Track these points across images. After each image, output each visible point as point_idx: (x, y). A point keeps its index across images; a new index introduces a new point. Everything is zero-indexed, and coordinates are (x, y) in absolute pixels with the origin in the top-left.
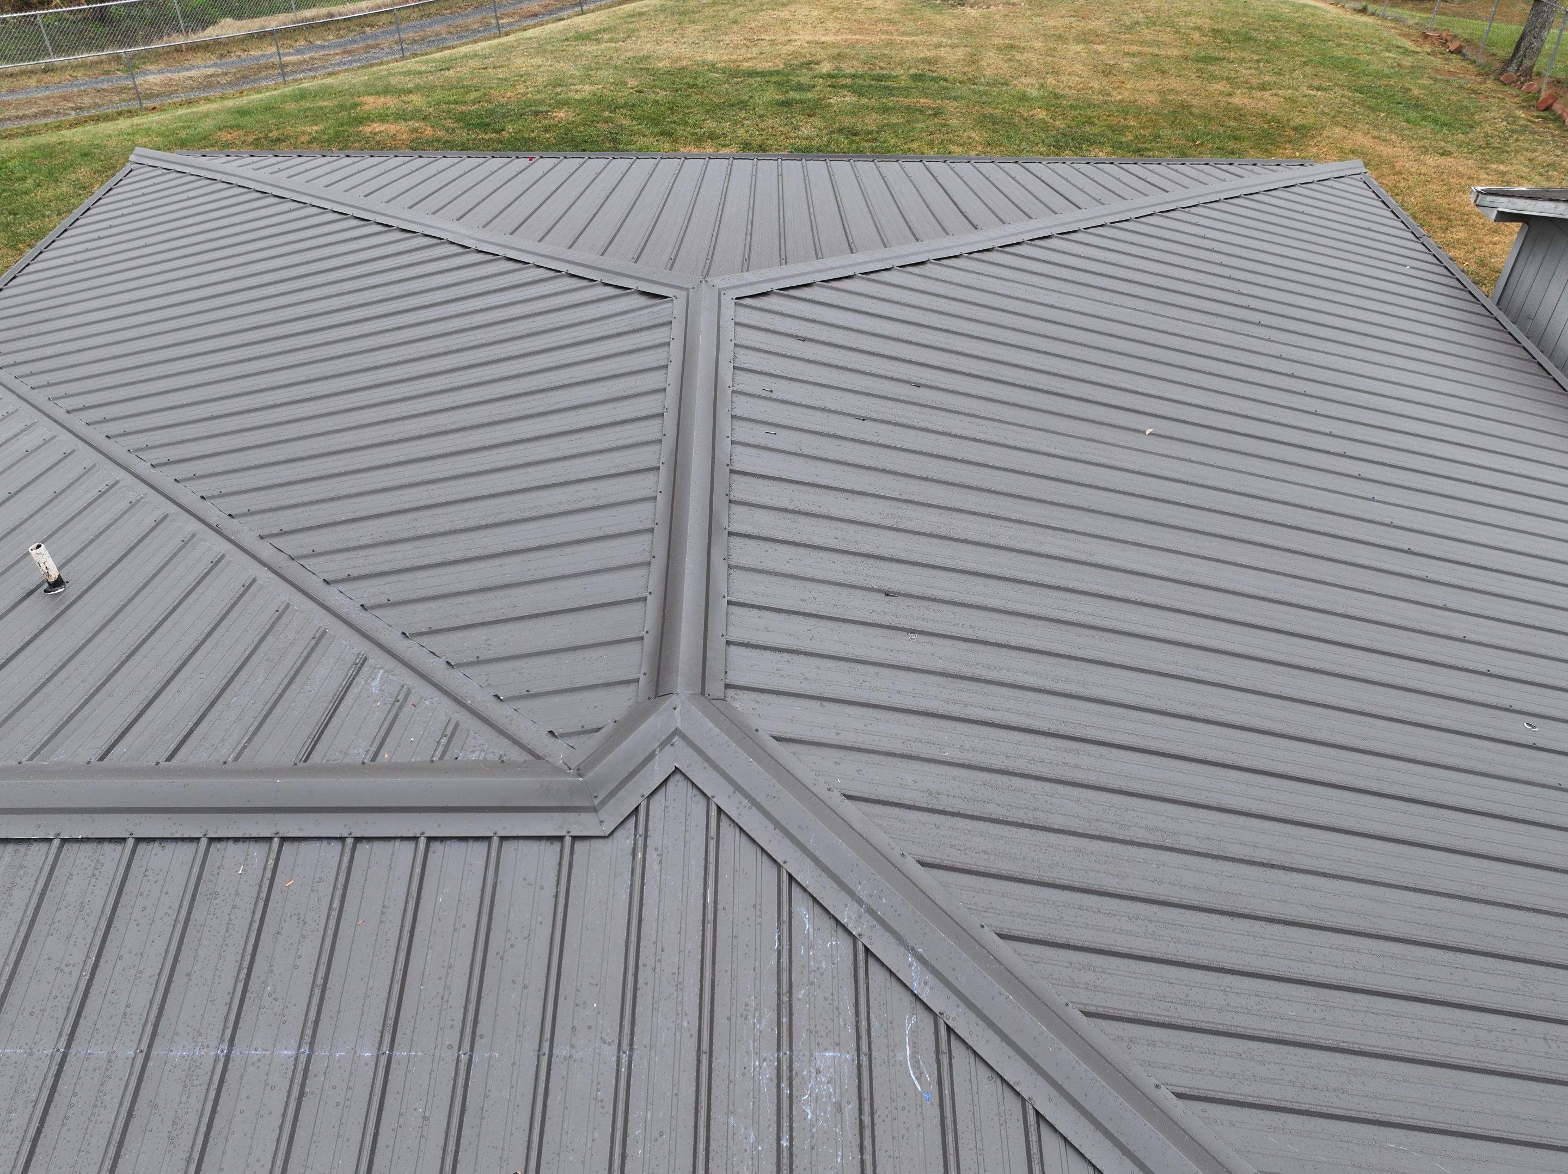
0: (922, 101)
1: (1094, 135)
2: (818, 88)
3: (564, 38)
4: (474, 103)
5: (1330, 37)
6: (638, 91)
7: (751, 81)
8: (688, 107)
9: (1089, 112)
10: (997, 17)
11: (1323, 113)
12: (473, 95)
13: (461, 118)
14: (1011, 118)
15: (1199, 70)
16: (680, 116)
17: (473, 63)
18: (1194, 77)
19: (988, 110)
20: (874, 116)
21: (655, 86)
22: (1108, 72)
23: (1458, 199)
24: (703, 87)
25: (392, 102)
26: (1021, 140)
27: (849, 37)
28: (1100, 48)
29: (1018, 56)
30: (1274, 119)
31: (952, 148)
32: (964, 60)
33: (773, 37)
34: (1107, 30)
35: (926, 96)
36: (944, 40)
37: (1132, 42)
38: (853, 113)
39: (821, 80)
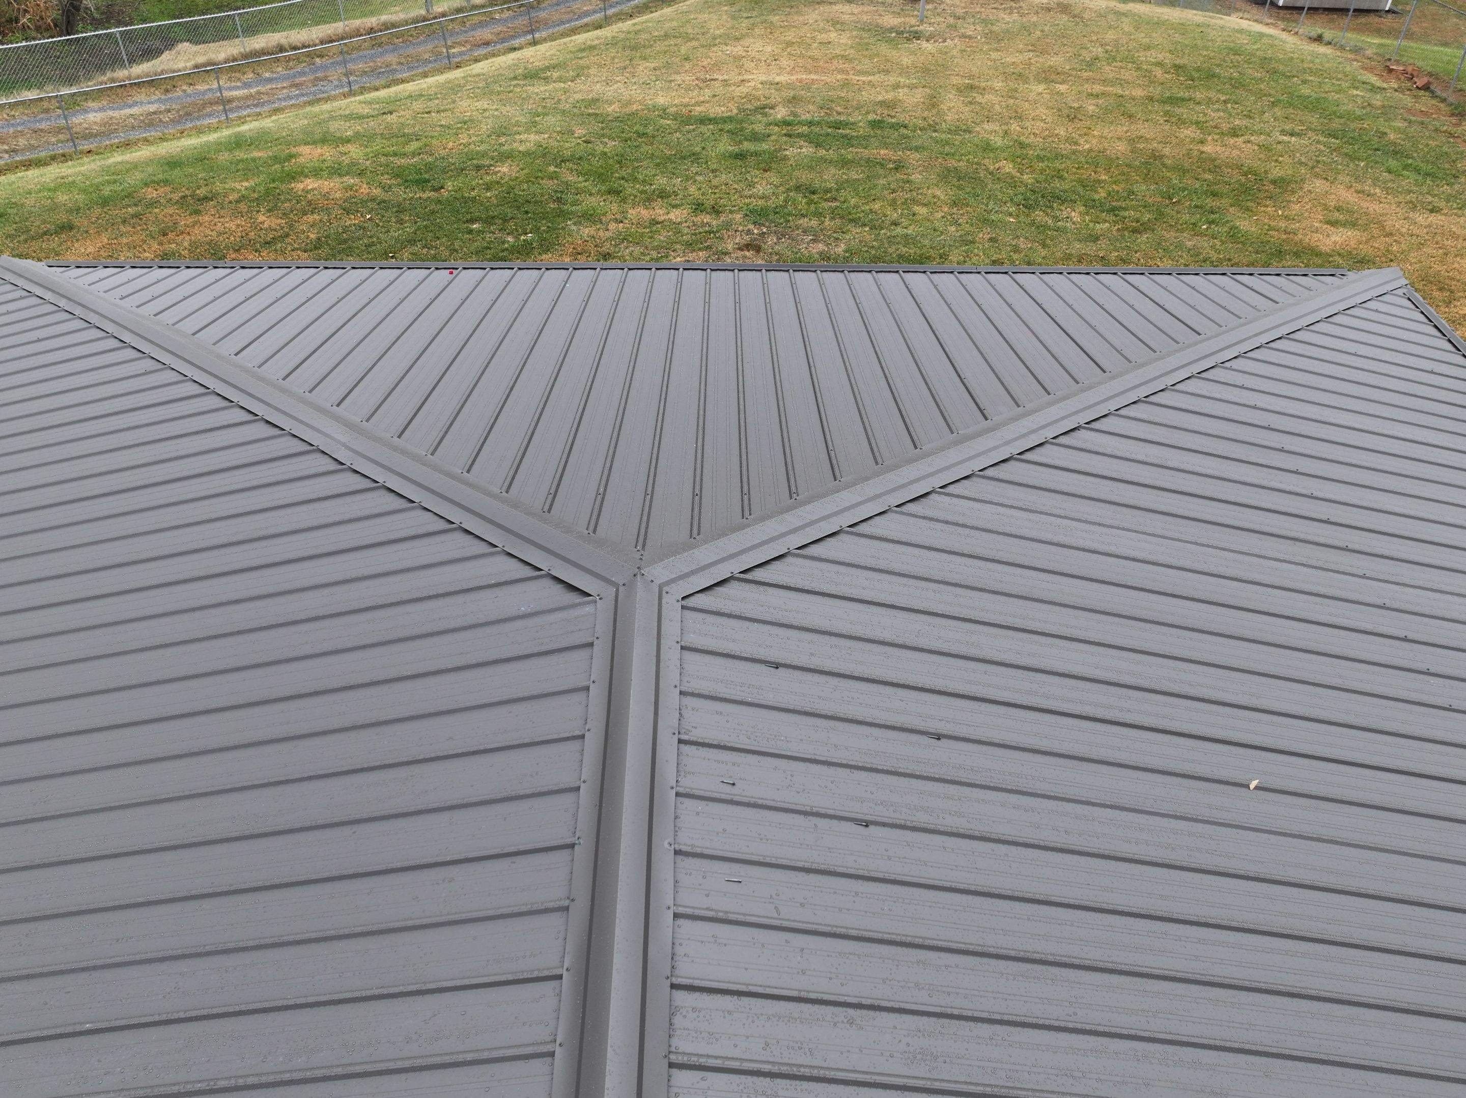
0: (882, 152)
1: (1065, 191)
2: (773, 138)
3: (512, 75)
4: (414, 154)
5: (1295, 73)
6: (585, 142)
7: (703, 129)
8: (636, 160)
9: (1057, 165)
10: (955, 52)
11: (1301, 163)
12: (414, 146)
13: (399, 174)
14: (976, 171)
15: (1166, 113)
16: (629, 171)
17: (418, 106)
18: (1162, 121)
19: (952, 163)
20: (833, 170)
21: (603, 135)
22: (1073, 116)
23: (1456, 265)
24: (654, 137)
25: (327, 153)
26: (989, 198)
27: (804, 76)
28: (1063, 88)
29: (979, 98)
30: (1250, 171)
31: (917, 209)
32: (923, 103)
33: (726, 77)
34: (1068, 67)
35: (886, 146)
36: (902, 80)
37: (1094, 81)
38: (811, 168)
39: (776, 128)
